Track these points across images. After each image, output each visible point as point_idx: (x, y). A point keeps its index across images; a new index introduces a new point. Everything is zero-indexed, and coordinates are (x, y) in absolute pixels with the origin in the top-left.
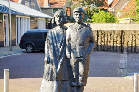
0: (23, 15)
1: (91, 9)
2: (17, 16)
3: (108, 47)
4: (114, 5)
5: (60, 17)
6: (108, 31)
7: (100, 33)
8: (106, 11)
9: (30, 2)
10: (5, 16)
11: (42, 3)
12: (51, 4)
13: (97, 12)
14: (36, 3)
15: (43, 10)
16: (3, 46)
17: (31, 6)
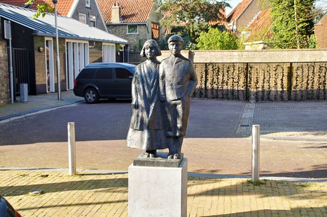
0: (77, 38)
1: (196, 26)
2: (67, 41)
3: (225, 92)
4: (235, 18)
5: (151, 48)
6: (223, 64)
7: (210, 67)
8: (222, 28)
9: (88, 15)
10: (47, 41)
11: (109, 16)
12: (123, 17)
13: (207, 30)
14: (98, 17)
15: (111, 27)
16: (46, 93)
17: (89, 22)
